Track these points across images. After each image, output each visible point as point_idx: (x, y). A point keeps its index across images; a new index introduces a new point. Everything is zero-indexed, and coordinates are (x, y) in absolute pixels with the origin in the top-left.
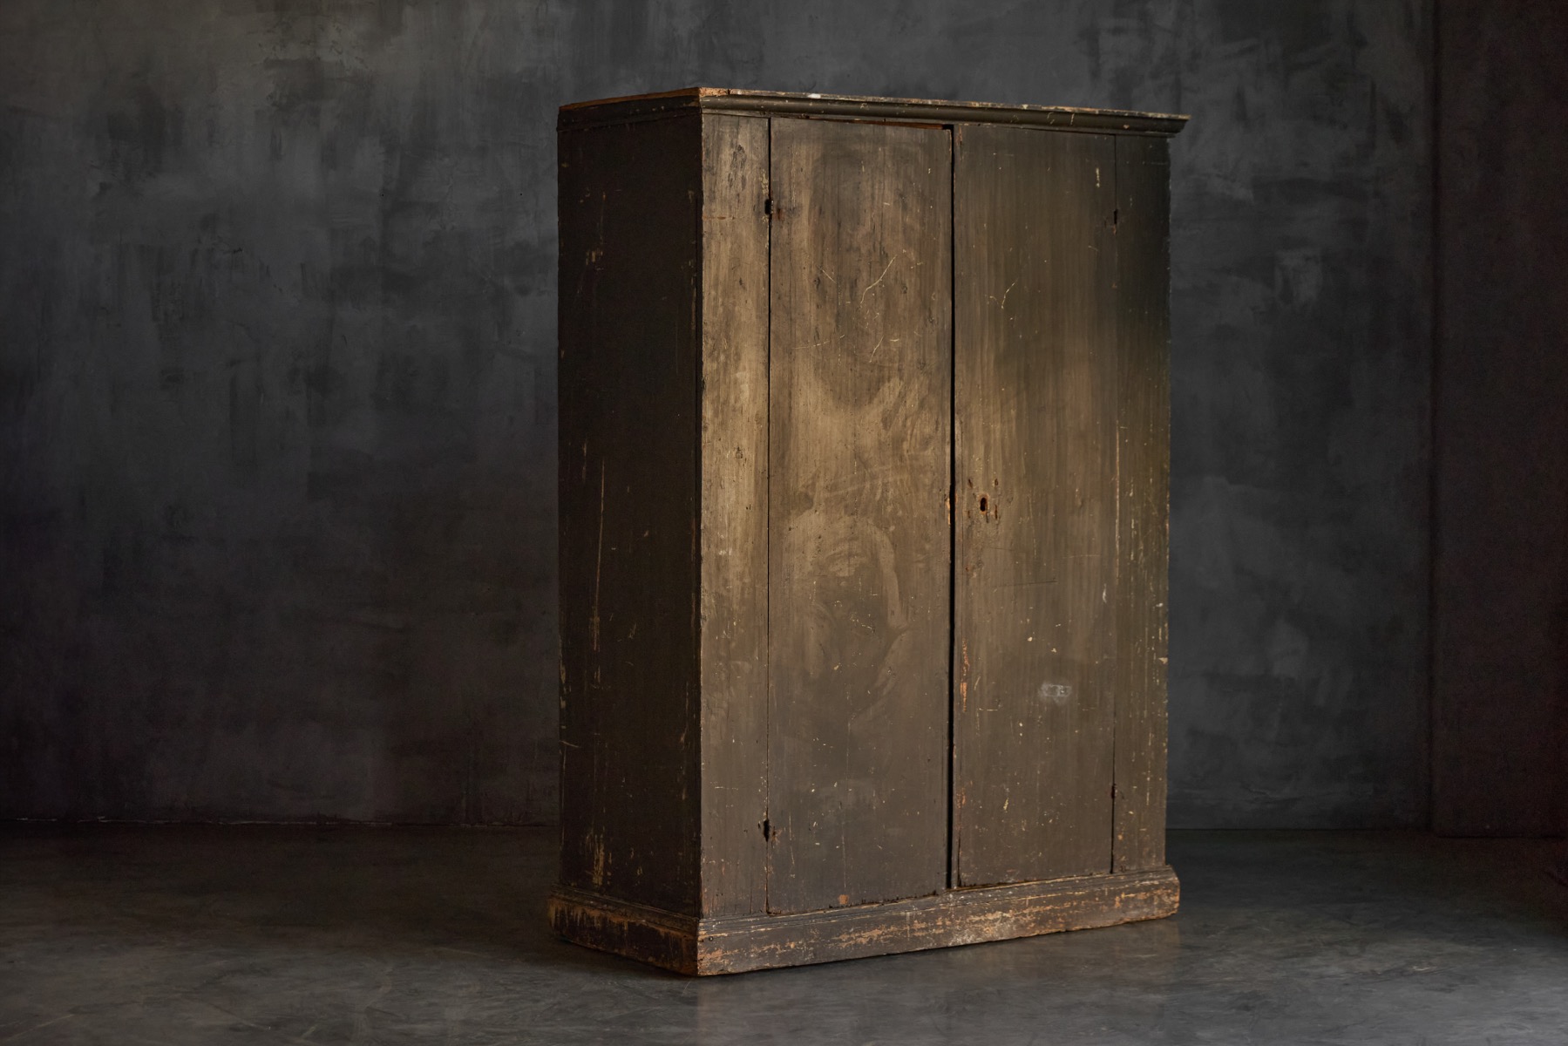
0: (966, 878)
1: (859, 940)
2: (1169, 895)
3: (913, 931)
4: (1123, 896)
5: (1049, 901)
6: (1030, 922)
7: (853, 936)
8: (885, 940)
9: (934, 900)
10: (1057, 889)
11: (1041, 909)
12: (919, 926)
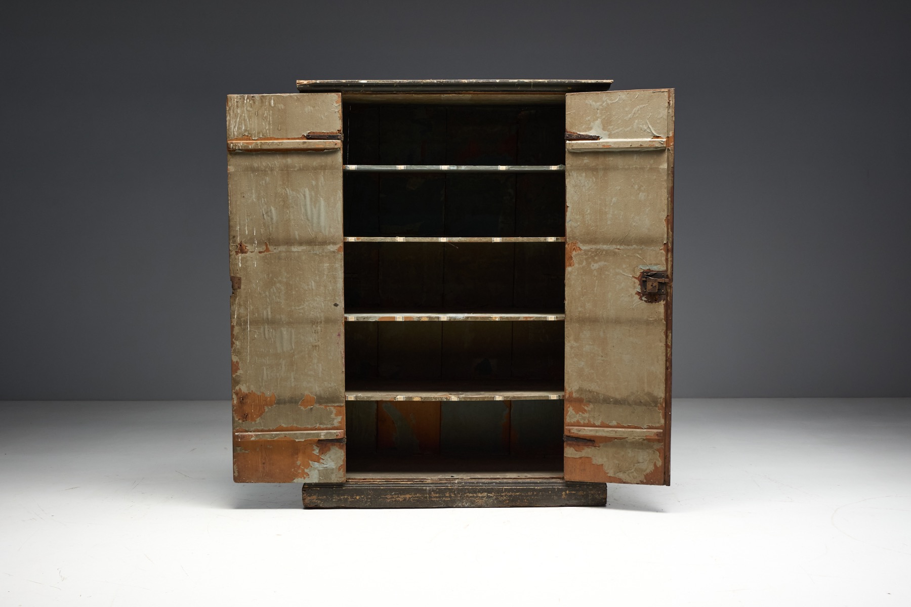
1: (398, 499)
2: (599, 494)
3: (430, 497)
4: (567, 492)
5: (518, 490)
6: (506, 500)
7: (394, 496)
8: (413, 500)
9: (446, 483)
10: (524, 485)
11: (513, 494)
12: (435, 495)
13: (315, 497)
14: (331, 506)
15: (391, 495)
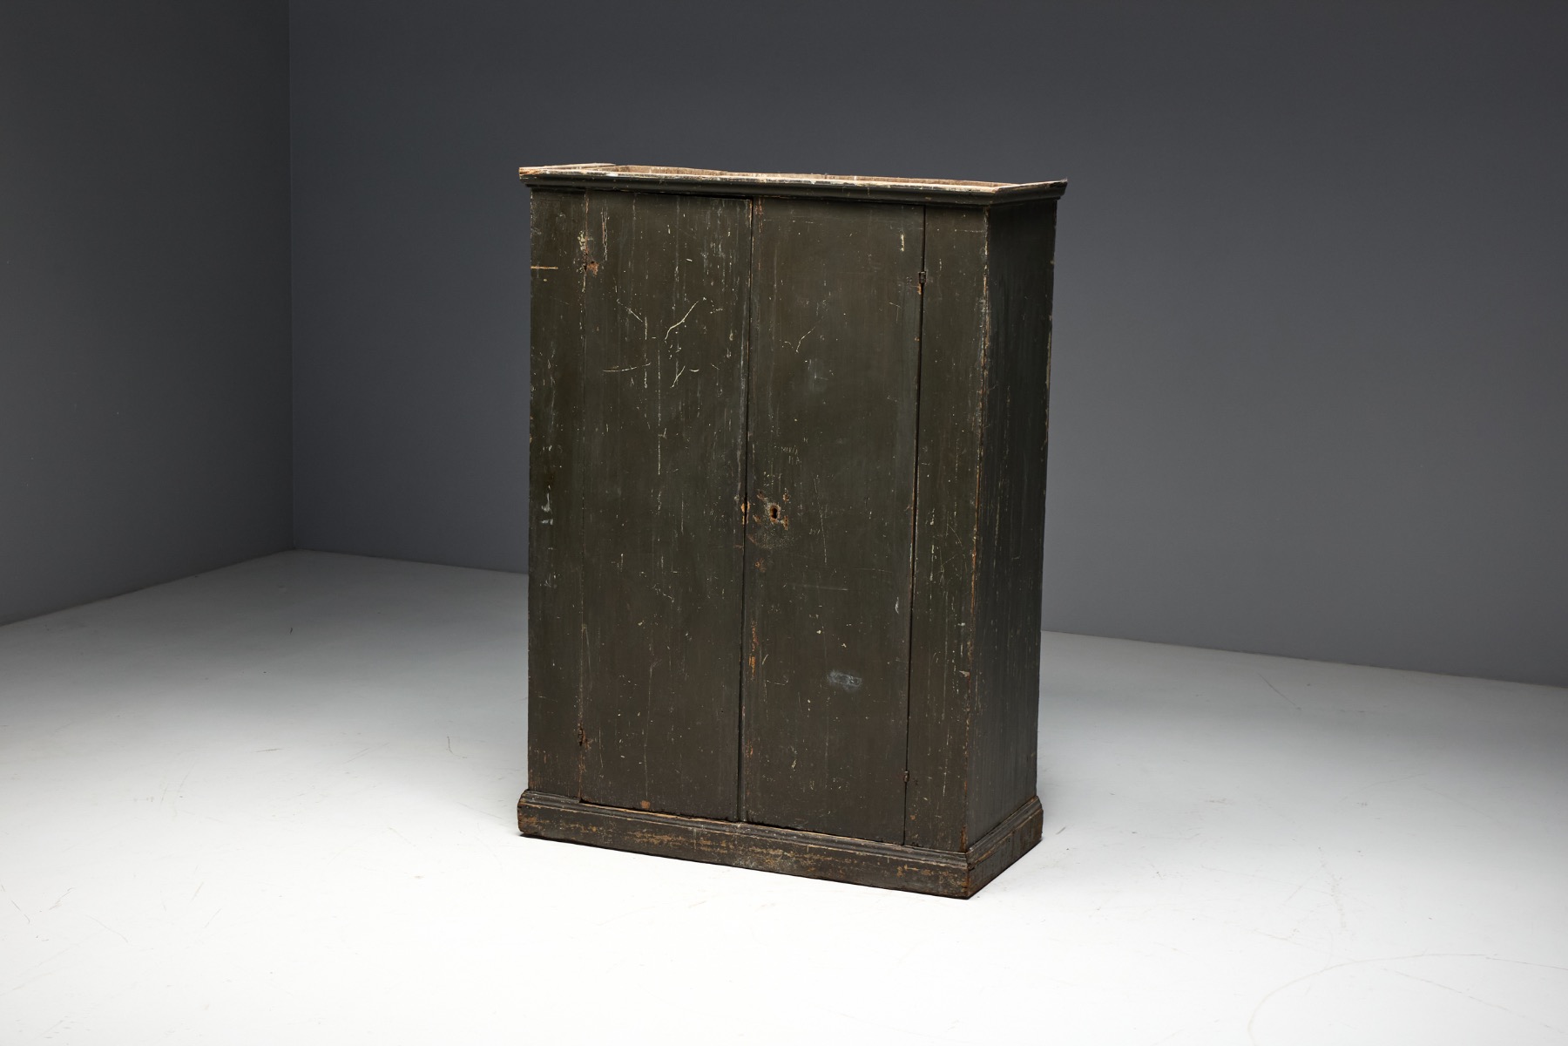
0: (754, 815)
1: (651, 840)
2: (955, 879)
3: (698, 845)
4: (906, 867)
5: (830, 853)
6: (810, 866)
7: (646, 835)
8: (674, 845)
9: (723, 825)
10: (840, 846)
11: (822, 858)
12: (705, 842)
13: (534, 820)
14: (556, 837)
15: (642, 832)
